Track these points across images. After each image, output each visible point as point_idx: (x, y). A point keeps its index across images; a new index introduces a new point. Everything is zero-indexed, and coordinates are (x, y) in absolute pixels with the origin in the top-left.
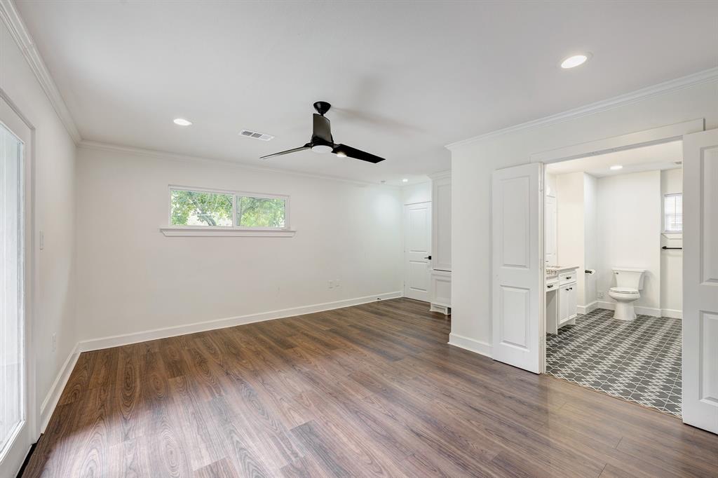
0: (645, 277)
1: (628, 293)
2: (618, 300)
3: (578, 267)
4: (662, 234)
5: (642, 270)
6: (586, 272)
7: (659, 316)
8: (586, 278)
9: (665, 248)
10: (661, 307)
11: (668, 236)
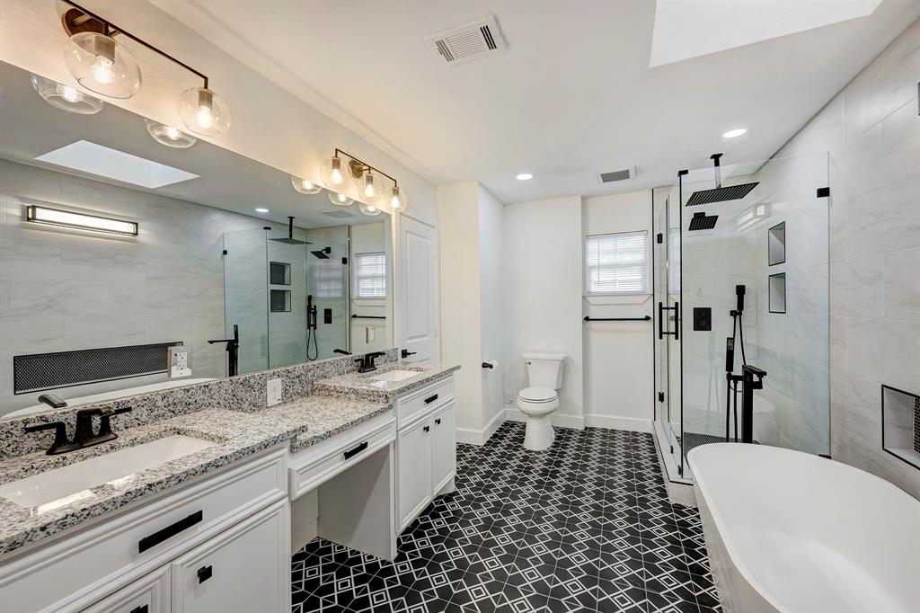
0: (565, 366)
1: (542, 401)
2: (530, 415)
3: (459, 367)
4: (583, 297)
5: (561, 357)
6: (483, 367)
7: (581, 428)
8: (485, 377)
9: (587, 319)
10: (584, 412)
11: (590, 299)
